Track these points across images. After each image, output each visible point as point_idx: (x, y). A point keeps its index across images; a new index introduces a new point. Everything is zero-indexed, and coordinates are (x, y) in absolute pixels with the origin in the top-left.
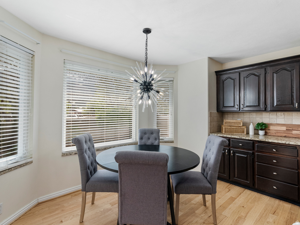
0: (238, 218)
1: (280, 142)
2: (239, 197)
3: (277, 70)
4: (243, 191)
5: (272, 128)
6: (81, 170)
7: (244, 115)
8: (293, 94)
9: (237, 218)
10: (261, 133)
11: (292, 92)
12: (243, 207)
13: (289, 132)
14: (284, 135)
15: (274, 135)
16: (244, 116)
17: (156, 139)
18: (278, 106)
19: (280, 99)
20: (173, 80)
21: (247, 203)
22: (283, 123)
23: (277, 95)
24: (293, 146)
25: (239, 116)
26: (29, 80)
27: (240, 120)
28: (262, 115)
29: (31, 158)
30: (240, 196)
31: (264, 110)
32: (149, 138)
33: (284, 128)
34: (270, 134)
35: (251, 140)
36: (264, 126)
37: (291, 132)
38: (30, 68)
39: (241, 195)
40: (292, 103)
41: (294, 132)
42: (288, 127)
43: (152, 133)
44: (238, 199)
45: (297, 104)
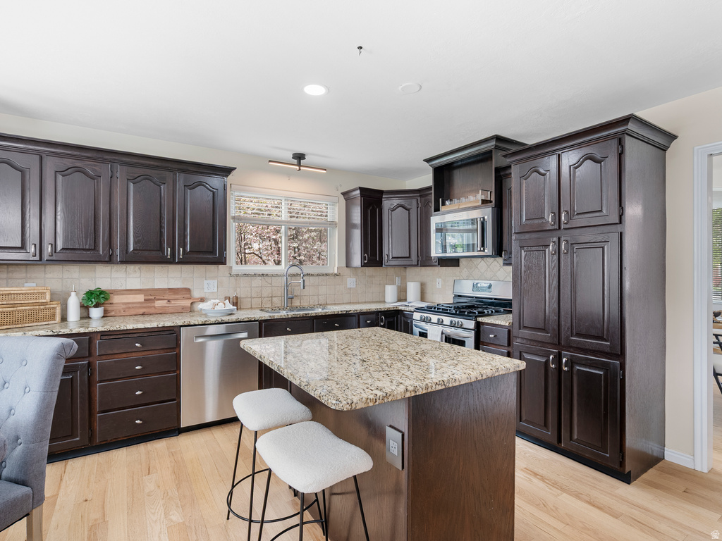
0: (90, 530)
1: (148, 325)
2: (63, 487)
3: (136, 175)
4: (65, 469)
5: (116, 299)
7: (45, 273)
8: (163, 230)
9: (86, 533)
10: (96, 313)
11: (161, 227)
12: (86, 501)
13: (149, 305)
14: (142, 311)
15: (123, 313)
16: (48, 276)
18: (136, 252)
19: (140, 238)
21: (88, 487)
22: (139, 287)
23: (134, 229)
24: (168, 329)
25: (28, 275)
27: (34, 285)
28: (95, 271)
30: (63, 484)
31: (107, 259)
33: (140, 298)
34: (113, 314)
35: (85, 333)
36: (102, 296)
37: (153, 305)
39: (64, 480)
40: (161, 249)
41: (158, 303)
42: (147, 296)
44: (62, 493)
45: (169, 249)
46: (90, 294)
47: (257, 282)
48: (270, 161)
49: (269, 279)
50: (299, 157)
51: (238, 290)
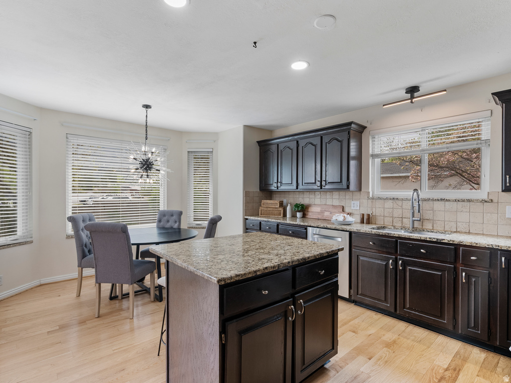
6: (77, 247)
7: (289, 195)
10: (299, 215)
15: (311, 217)
17: (176, 222)
18: (306, 184)
20: (212, 152)
25: (285, 196)
26: (26, 158)
29: (31, 237)
32: (168, 221)
38: (28, 146)
40: (316, 182)
42: (322, 209)
43: (172, 215)
46: (297, 206)
47: (389, 204)
48: (384, 105)
49: (400, 203)
50: (413, 90)
51: (374, 209)
